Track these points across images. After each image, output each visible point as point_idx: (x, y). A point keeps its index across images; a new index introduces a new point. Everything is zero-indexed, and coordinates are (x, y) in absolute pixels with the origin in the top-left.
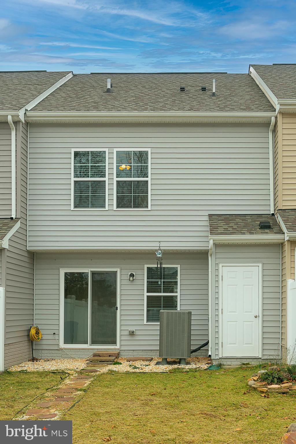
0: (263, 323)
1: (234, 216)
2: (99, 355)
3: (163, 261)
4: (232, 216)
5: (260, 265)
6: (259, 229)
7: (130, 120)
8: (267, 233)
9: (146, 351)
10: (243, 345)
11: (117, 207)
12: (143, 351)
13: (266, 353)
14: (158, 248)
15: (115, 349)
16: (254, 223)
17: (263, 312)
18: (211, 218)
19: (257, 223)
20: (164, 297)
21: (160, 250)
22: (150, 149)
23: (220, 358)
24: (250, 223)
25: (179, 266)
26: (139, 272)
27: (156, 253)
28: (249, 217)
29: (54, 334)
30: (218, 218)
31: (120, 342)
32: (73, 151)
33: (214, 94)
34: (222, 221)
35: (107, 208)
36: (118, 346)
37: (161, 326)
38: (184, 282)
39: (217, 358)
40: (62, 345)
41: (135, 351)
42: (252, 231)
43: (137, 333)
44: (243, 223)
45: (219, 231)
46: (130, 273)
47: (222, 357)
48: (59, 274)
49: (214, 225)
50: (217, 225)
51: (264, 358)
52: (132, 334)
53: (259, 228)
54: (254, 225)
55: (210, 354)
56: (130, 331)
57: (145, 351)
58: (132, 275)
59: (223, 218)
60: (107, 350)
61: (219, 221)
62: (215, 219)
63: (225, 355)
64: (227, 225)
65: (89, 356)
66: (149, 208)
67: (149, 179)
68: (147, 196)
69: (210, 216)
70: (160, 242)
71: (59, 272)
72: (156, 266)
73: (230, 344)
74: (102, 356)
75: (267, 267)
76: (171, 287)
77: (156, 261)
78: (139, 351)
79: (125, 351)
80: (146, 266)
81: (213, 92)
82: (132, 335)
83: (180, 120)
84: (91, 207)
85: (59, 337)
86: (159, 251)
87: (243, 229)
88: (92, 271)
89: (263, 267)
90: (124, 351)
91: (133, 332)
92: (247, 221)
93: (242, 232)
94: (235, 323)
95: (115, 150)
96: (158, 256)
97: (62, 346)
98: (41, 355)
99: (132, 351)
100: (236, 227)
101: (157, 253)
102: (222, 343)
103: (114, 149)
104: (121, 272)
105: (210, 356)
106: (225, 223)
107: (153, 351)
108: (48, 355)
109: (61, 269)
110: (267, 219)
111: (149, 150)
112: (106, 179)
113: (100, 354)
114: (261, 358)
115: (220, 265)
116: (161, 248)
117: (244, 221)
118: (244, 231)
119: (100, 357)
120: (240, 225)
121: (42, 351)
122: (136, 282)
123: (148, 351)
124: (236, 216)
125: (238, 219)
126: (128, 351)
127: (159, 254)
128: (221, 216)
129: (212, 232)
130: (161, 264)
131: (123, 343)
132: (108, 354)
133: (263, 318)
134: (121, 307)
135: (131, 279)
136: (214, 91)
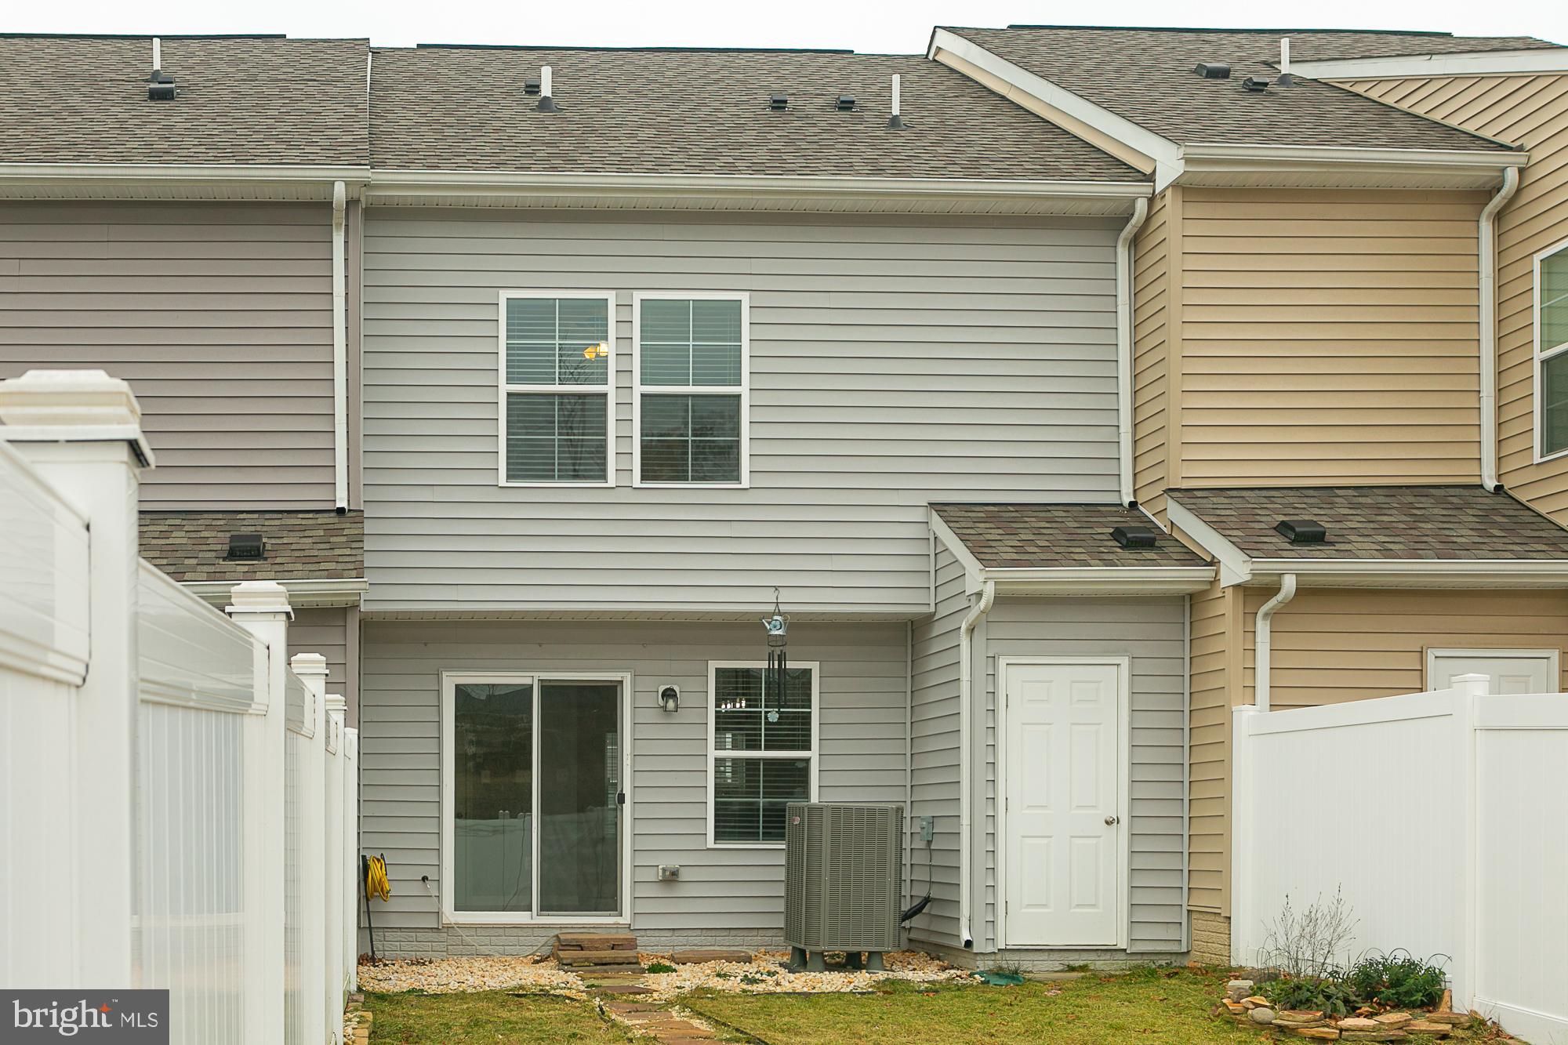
0: (1131, 843)
1: (1011, 509)
2: (580, 946)
3: (787, 649)
4: (1003, 508)
5: (1125, 662)
6: (1119, 550)
7: (690, 201)
8: (1152, 562)
9: (713, 933)
10: (1070, 908)
11: (643, 478)
12: (704, 931)
13: (1141, 933)
14: (771, 608)
15: (617, 927)
16: (1089, 531)
17: (1131, 808)
18: (945, 514)
19: (1100, 531)
20: (769, 762)
21: (780, 614)
22: (748, 293)
23: (999, 950)
24: (1079, 531)
25: (814, 667)
26: (693, 684)
27: (767, 624)
28: (1064, 514)
29: (425, 879)
30: (963, 514)
31: (633, 905)
32: (504, 296)
33: (894, 122)
34: (988, 525)
35: (612, 481)
36: (626, 919)
37: (790, 853)
38: (833, 716)
39: (990, 949)
40: (451, 915)
41: (677, 933)
42: (1105, 557)
43: (685, 875)
44: (1056, 531)
45: (1005, 556)
46: (661, 689)
47: (1008, 947)
48: (439, 692)
49: (973, 538)
50: (981, 538)
51: (1134, 950)
52: (671, 878)
53: (1119, 547)
54: (1095, 537)
55: (965, 936)
56: (664, 870)
57: (709, 933)
58: (669, 694)
59: (982, 515)
60: (592, 930)
61: (978, 525)
62: (961, 519)
63: (1017, 939)
64: (1012, 537)
65: (535, 948)
66: (745, 483)
67: (743, 390)
68: (737, 444)
69: (937, 507)
70: (776, 588)
71: (439, 682)
72: (764, 665)
73: (1029, 906)
74: (589, 949)
75: (1144, 667)
76: (796, 732)
77: (768, 650)
78: (690, 933)
79: (648, 932)
80: (713, 666)
81: (894, 114)
82: (671, 881)
83: (846, 204)
84: (560, 477)
85: (440, 888)
86: (775, 618)
87: (1073, 550)
88: (542, 680)
89: (1132, 666)
90: (643, 933)
91: (674, 873)
92: (1063, 525)
93: (1076, 557)
94: (1045, 841)
95: (638, 297)
96: (777, 633)
97: (450, 919)
98: (381, 948)
99: (669, 934)
100: (1047, 544)
101: (769, 623)
102: (1006, 902)
103: (635, 293)
104: (634, 684)
105: (969, 944)
106: (1001, 531)
107: (733, 933)
108: (405, 946)
109: (445, 674)
110: (1123, 520)
111: (745, 298)
112: (610, 388)
113: (582, 940)
114: (1125, 950)
115: (1002, 662)
116: (782, 608)
117: (1054, 525)
118: (1082, 557)
119: (582, 950)
120: (1051, 538)
121: (386, 934)
122: (683, 716)
123: (717, 933)
124: (1017, 508)
125: (1033, 519)
126: (657, 933)
127: (779, 627)
128: (968, 507)
129: (982, 556)
130: (782, 658)
131: (643, 907)
132: (607, 940)
133: (1131, 826)
134: (633, 795)
135: (671, 704)
136: (896, 111)
